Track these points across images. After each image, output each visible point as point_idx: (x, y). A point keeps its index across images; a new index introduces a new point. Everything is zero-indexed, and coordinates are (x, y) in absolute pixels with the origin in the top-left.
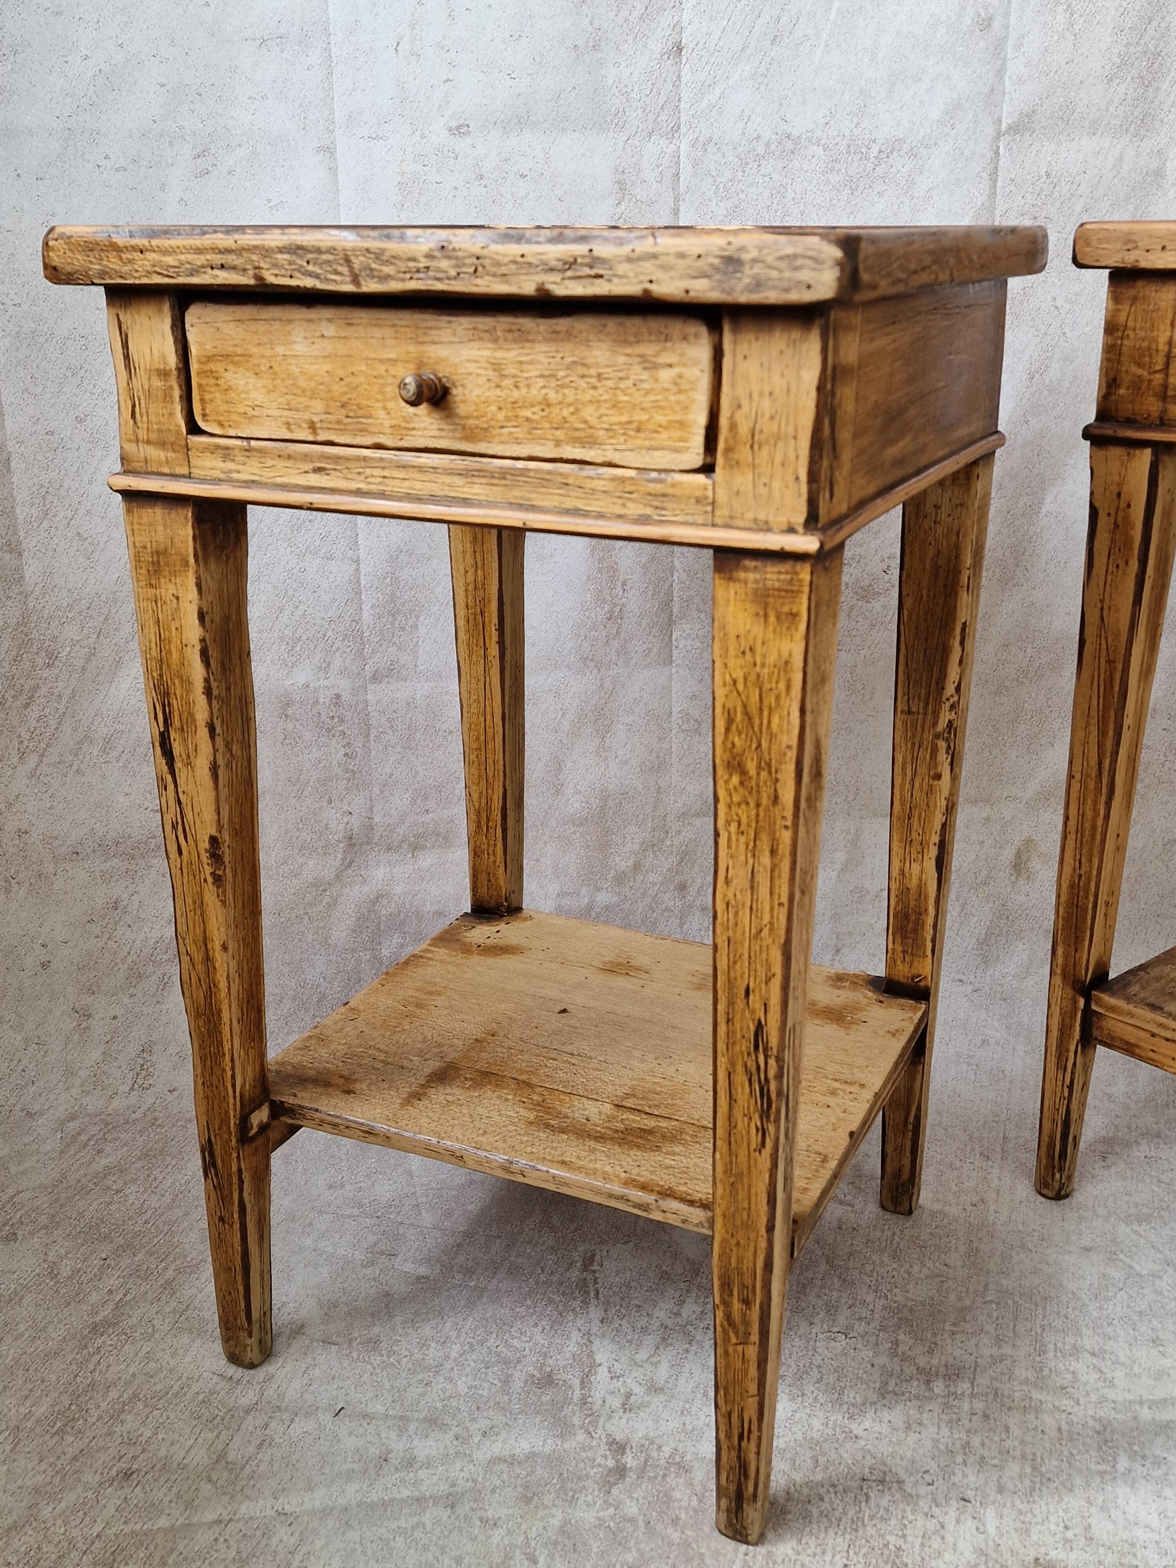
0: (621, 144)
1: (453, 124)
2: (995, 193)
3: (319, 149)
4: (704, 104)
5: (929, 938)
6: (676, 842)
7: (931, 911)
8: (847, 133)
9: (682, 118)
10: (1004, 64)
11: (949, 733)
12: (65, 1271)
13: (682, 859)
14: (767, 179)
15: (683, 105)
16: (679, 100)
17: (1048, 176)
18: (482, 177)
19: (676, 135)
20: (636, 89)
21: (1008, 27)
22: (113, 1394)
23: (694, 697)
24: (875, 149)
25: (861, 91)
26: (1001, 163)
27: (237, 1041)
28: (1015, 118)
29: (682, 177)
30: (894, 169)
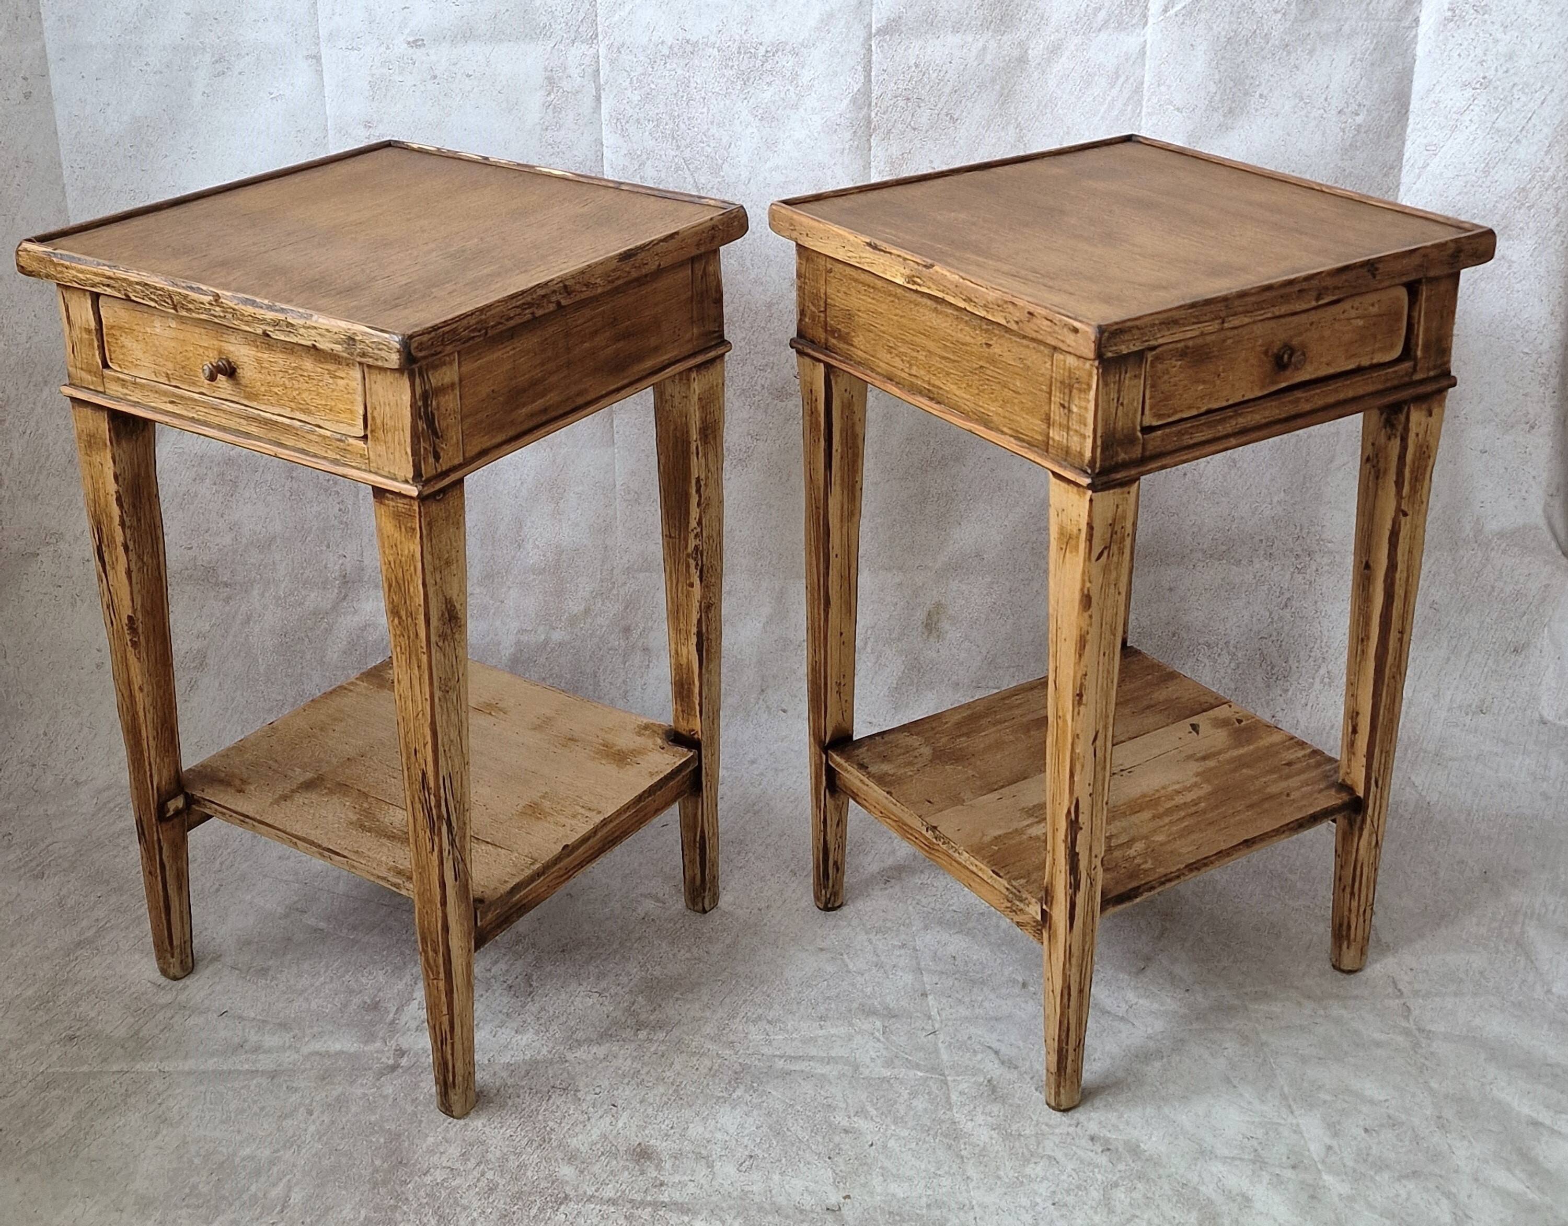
0: (549, 49)
1: (411, 39)
2: (870, 81)
3: (308, 57)
4: (616, 18)
5: (697, 702)
6: (622, 592)
7: (697, 683)
8: (737, 37)
9: (599, 30)
11: (696, 554)
12: (70, 902)
13: (626, 607)
14: (673, 73)
15: (599, 18)
16: (596, 16)
17: (917, 66)
18: (435, 77)
19: (595, 41)
20: (559, 9)
22: (77, 988)
23: (631, 474)
24: (762, 51)
26: (874, 58)
27: (153, 752)
28: (884, 22)
29: (602, 73)
30: (779, 64)
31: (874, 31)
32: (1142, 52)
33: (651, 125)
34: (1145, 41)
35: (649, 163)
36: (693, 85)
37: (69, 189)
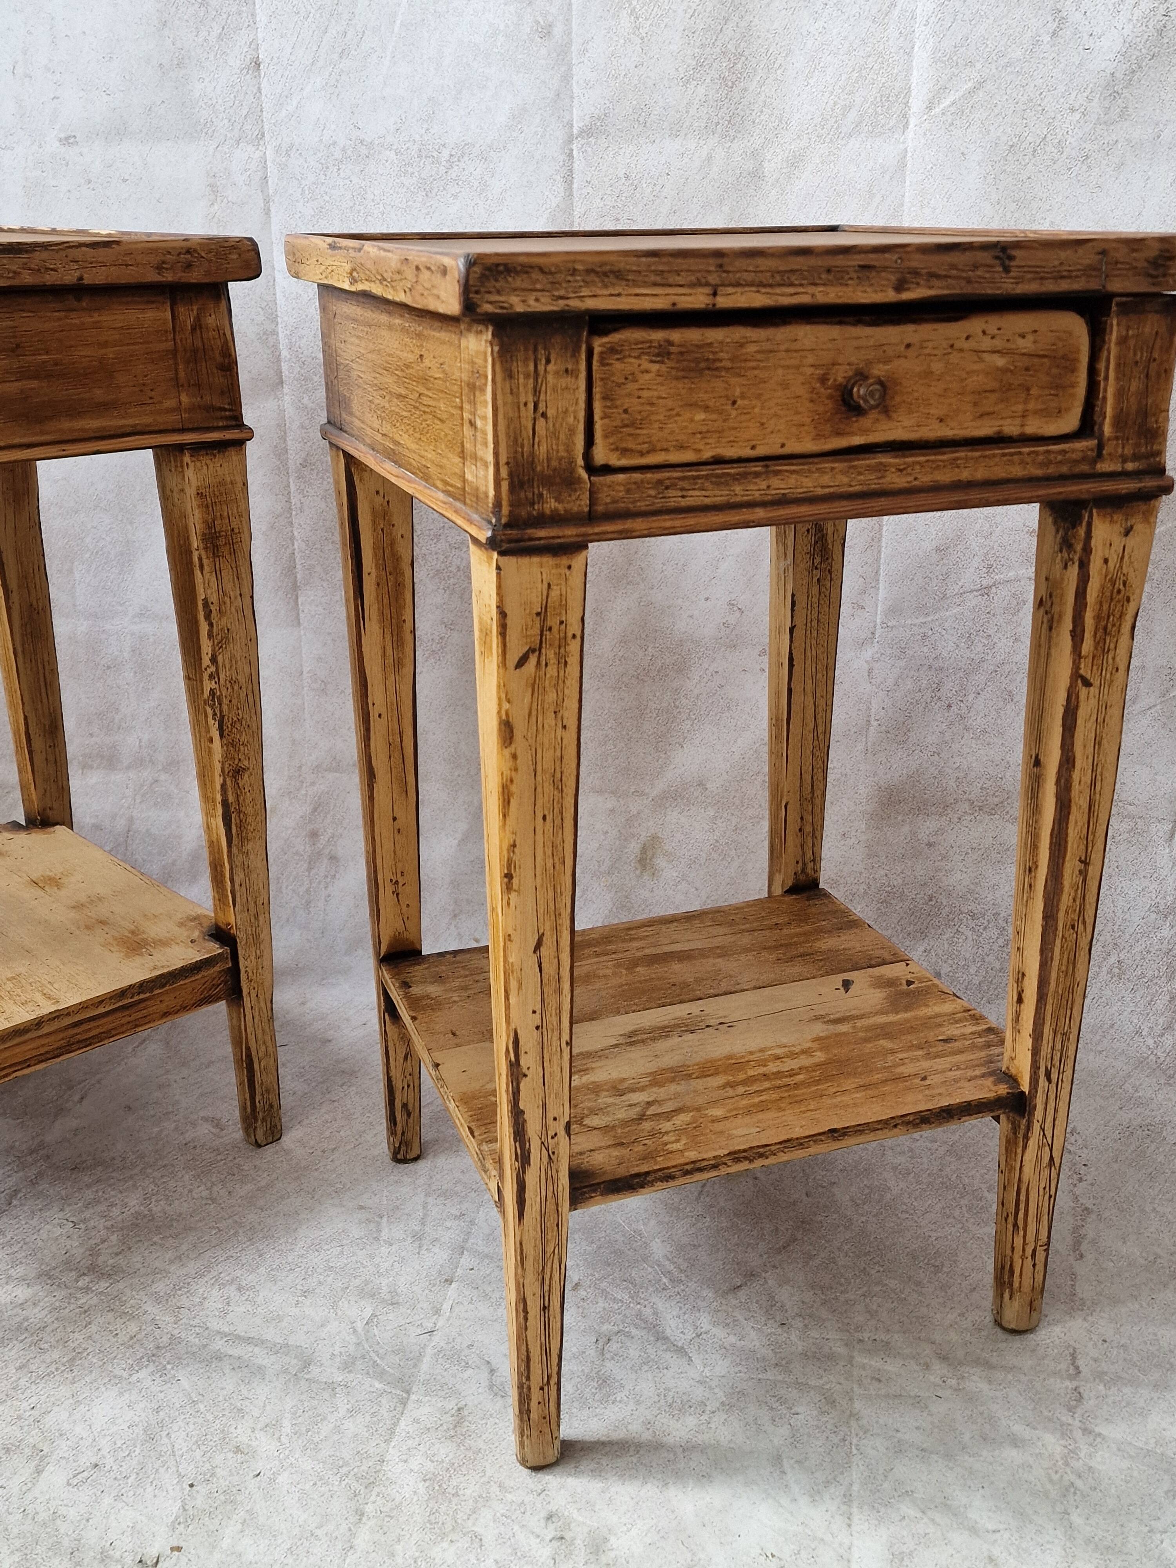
0: (211, 150)
1: (62, 135)
2: (571, 194)
4: (284, 113)
6: (310, 793)
8: (417, 137)
9: (266, 127)
10: (570, 69)
13: (315, 810)
14: (348, 182)
15: (264, 113)
16: (262, 111)
17: (627, 178)
18: (90, 181)
19: (262, 142)
20: (220, 101)
21: (570, 34)
23: (319, 659)
24: (446, 153)
25: (429, 100)
26: (575, 165)
28: (587, 120)
29: (270, 182)
30: (466, 173)
31: (575, 131)
32: (902, 164)
34: (906, 149)
36: (370, 196)
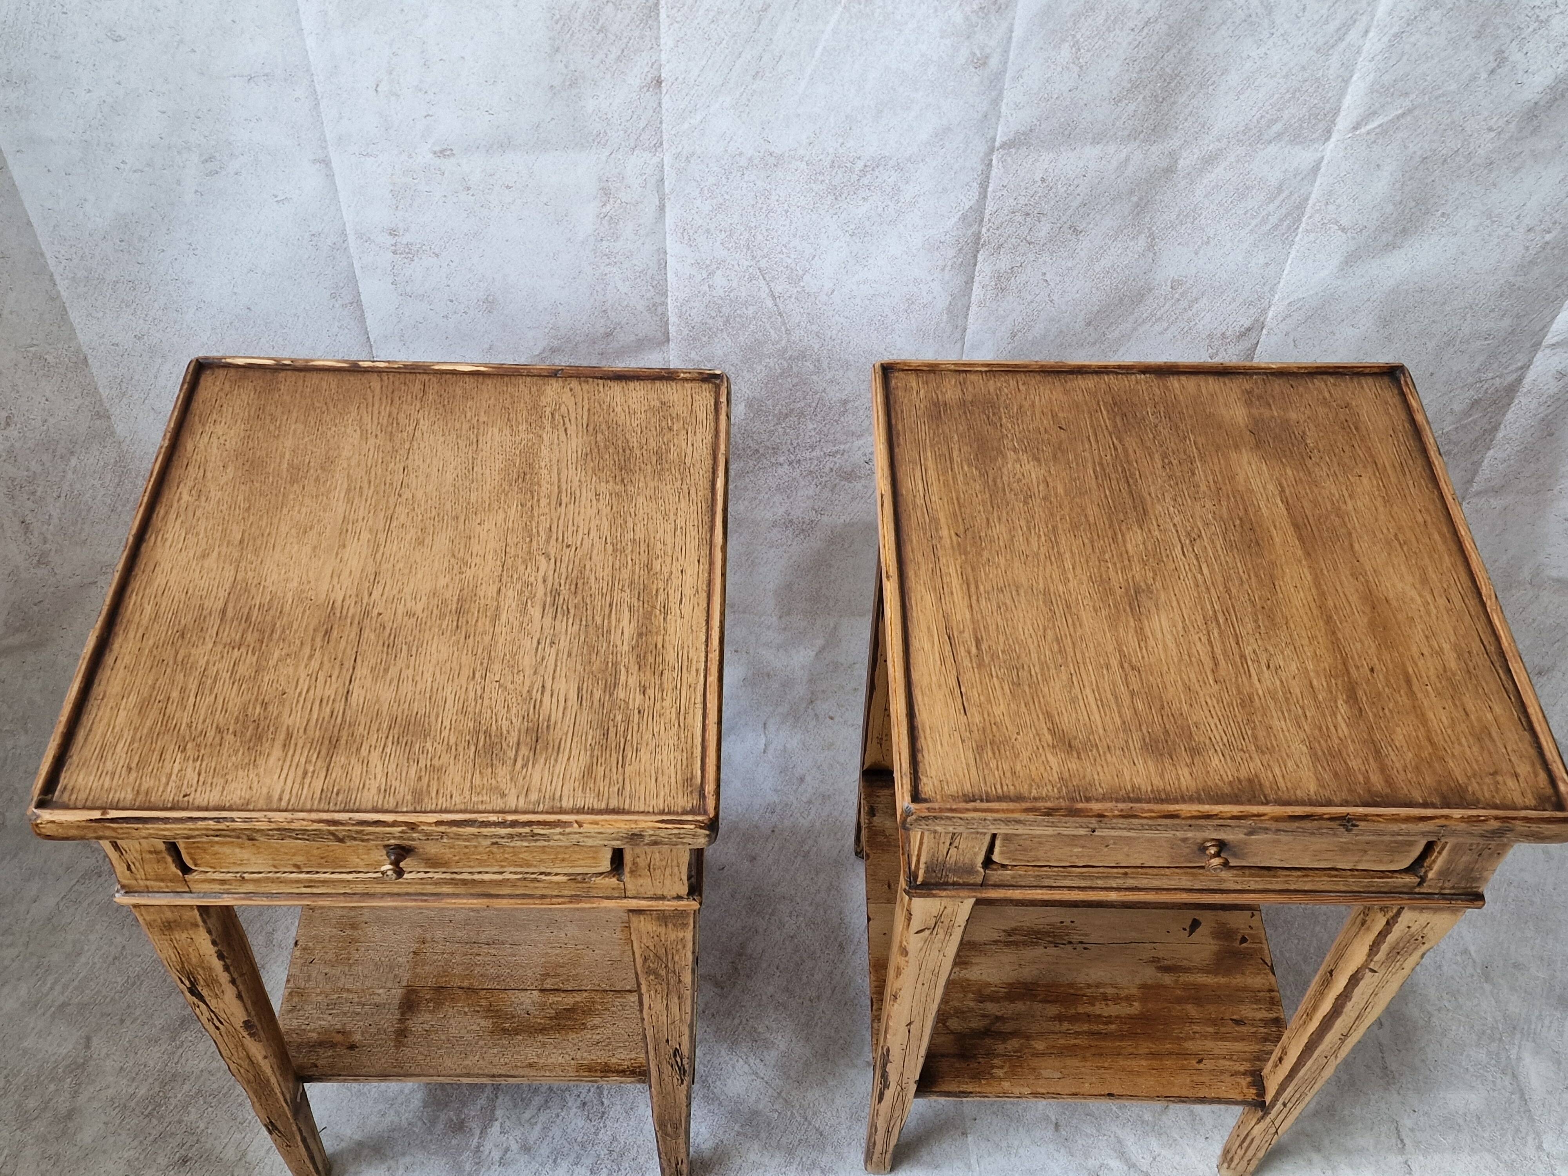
0: (604, 159)
1: (437, 149)
2: (985, 197)
3: (315, 161)
4: (686, 126)
8: (831, 151)
9: (665, 137)
10: (1001, 93)
14: (752, 185)
15: (664, 126)
16: (661, 123)
17: (1043, 181)
18: (469, 189)
19: (659, 150)
20: (616, 116)
21: (1006, 63)
24: (860, 165)
25: (847, 117)
26: (993, 174)
28: (1011, 136)
29: (666, 183)
30: (880, 180)
31: (997, 144)
32: (1316, 169)
33: (723, 235)
34: (1323, 157)
35: (719, 272)
36: (774, 197)
37: (57, 278)
